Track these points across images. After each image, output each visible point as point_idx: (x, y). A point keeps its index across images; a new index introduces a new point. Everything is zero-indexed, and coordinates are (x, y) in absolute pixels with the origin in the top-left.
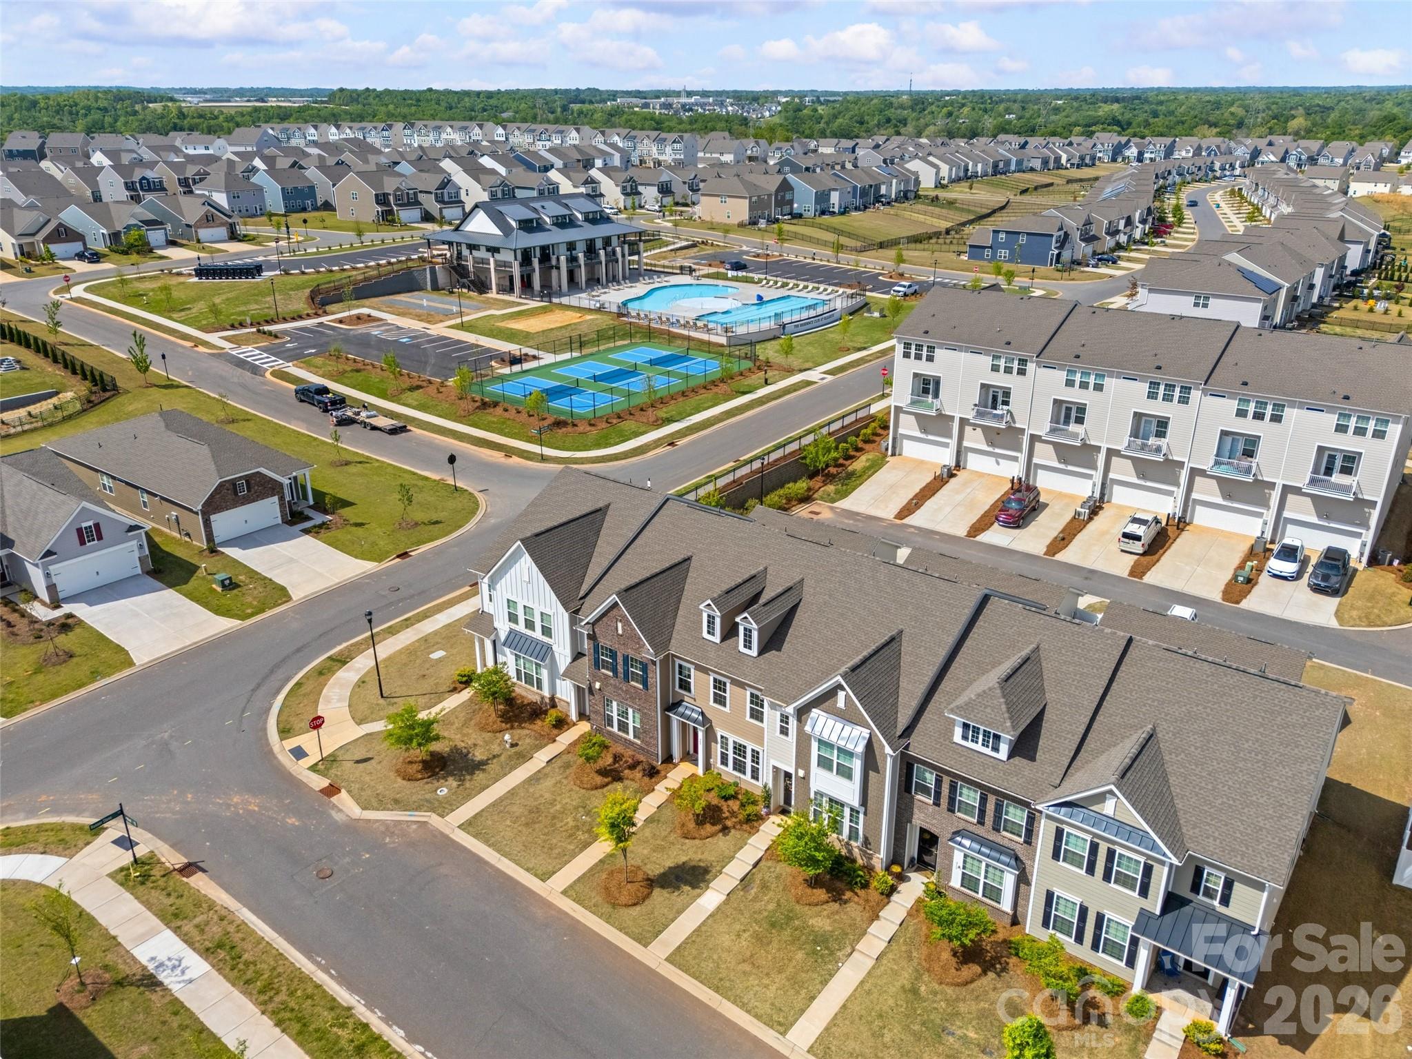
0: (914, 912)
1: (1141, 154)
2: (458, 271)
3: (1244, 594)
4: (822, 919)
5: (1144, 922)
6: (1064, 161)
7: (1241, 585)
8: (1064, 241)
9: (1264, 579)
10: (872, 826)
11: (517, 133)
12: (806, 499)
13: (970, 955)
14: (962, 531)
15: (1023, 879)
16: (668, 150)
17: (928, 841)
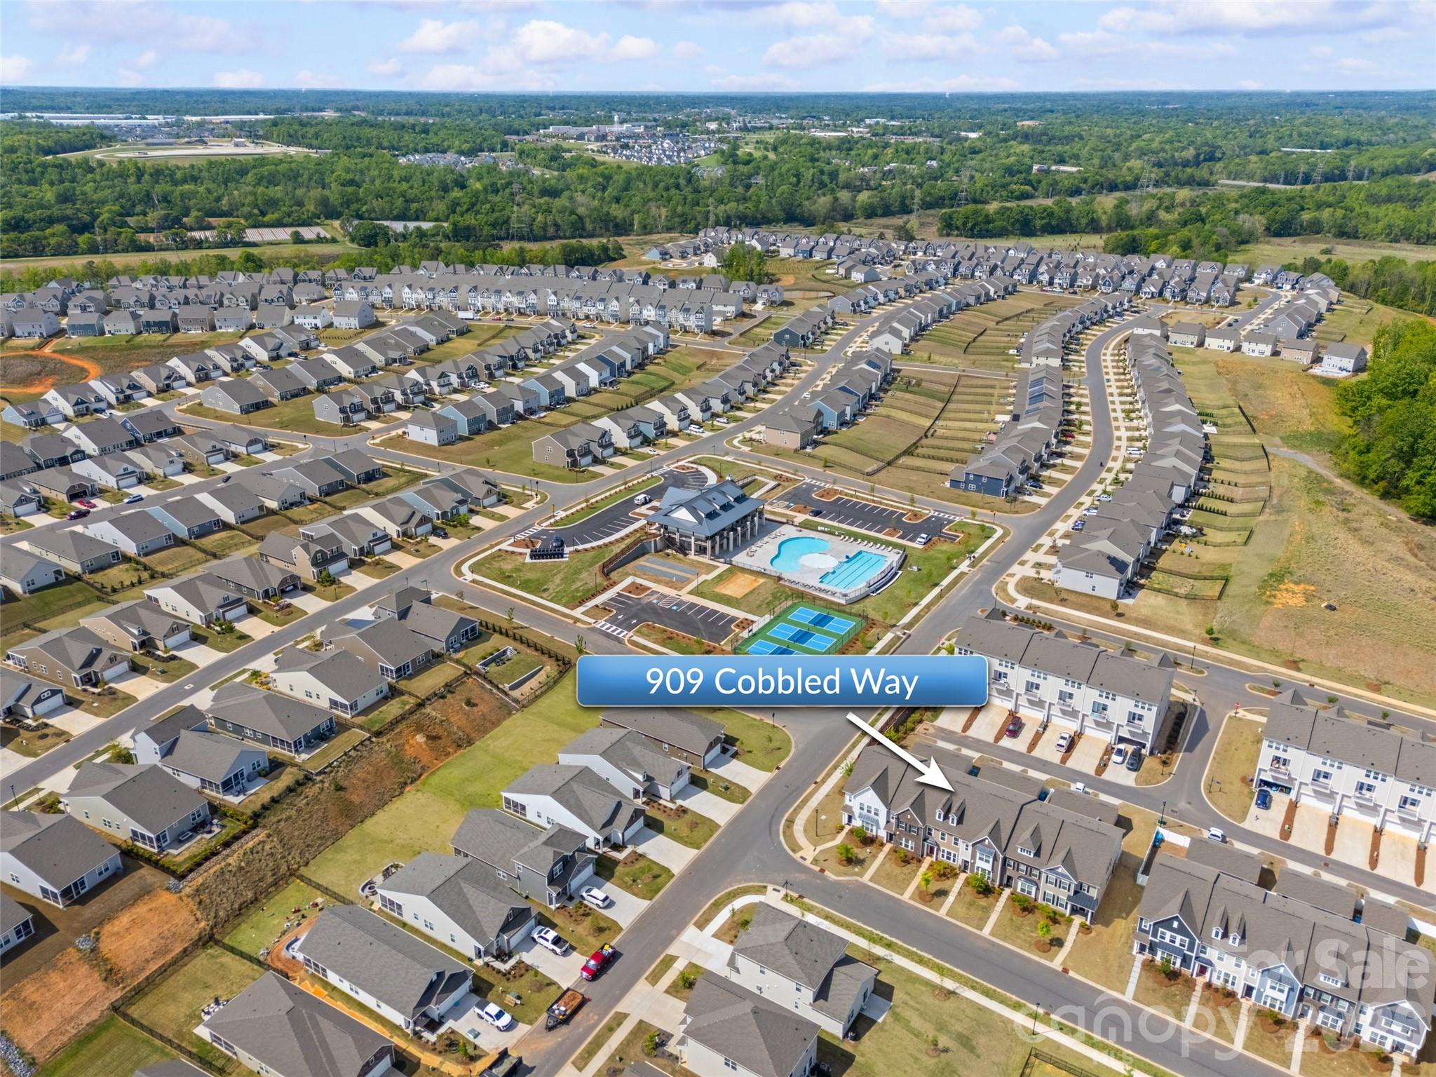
0: (1008, 898)
1: (1052, 279)
2: (669, 542)
3: (1103, 771)
4: (983, 902)
5: (1069, 898)
6: (992, 293)
7: (1102, 767)
8: (1010, 480)
9: (1111, 763)
10: (995, 875)
11: (566, 299)
12: (921, 721)
13: (1025, 909)
14: (991, 740)
15: (1038, 889)
16: (692, 318)
17: (1009, 878)
